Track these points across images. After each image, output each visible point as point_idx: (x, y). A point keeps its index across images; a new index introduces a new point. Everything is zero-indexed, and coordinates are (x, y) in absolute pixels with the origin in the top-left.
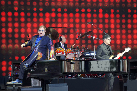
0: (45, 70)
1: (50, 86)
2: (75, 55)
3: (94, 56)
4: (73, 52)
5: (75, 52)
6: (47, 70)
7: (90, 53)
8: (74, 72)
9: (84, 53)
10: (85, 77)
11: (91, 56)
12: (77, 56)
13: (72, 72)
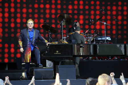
0: (56, 53)
1: (59, 67)
2: (87, 40)
3: (105, 41)
4: (85, 37)
5: (87, 37)
6: (58, 53)
7: (101, 38)
8: (83, 55)
9: (95, 37)
10: (96, 60)
11: (102, 40)
12: (89, 41)
13: (81, 54)
